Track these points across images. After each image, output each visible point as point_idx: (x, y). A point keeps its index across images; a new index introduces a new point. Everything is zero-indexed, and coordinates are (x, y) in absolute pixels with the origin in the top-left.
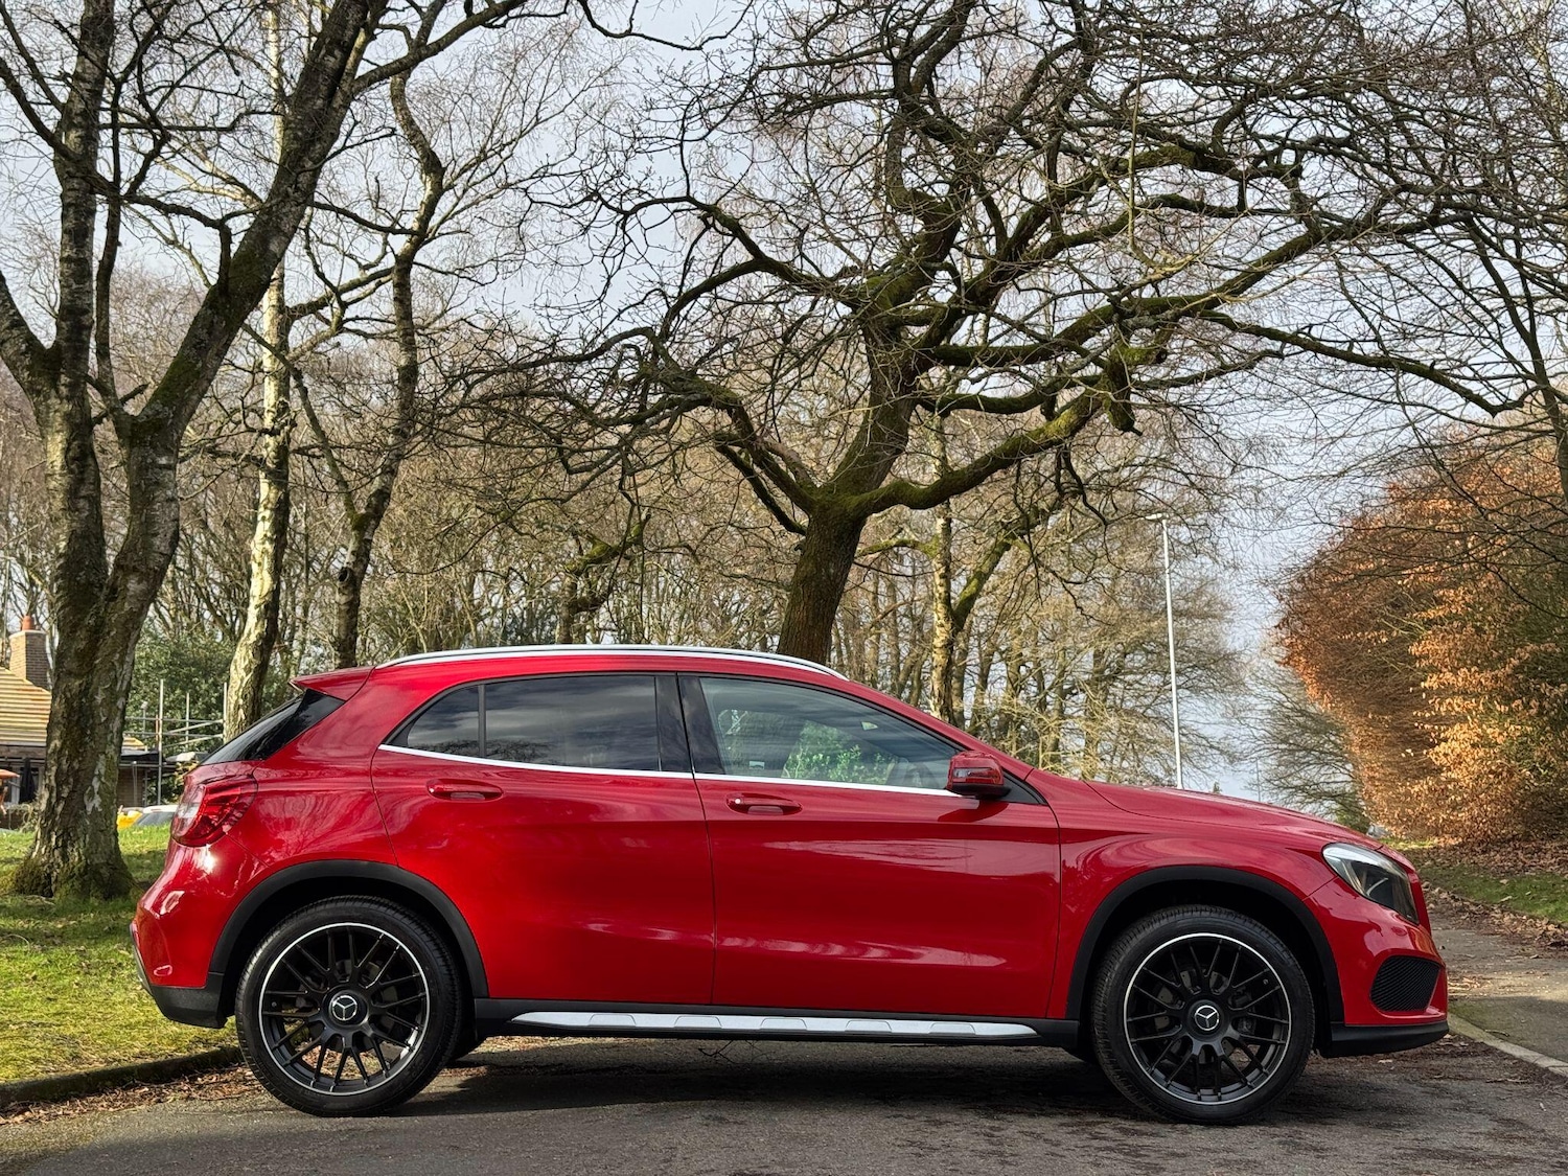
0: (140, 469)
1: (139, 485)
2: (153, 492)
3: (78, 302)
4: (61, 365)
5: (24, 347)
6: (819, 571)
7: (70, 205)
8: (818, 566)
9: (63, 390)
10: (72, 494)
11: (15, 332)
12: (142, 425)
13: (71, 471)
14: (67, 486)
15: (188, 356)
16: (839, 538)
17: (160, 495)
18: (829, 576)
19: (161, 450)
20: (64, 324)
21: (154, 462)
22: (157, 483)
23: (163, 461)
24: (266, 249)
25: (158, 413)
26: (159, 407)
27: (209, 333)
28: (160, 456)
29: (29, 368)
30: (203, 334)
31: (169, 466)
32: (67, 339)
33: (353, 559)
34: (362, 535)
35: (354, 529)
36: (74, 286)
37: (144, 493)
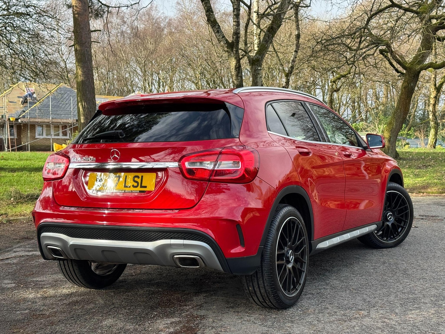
0: (255, 70)
1: (254, 74)
3: (238, 31)
4: (234, 46)
5: (225, 42)
6: (409, 85)
7: (235, 9)
8: (408, 84)
9: (234, 52)
10: (237, 76)
11: (223, 39)
12: (254, 60)
13: (237, 71)
14: (236, 74)
15: (264, 44)
16: (414, 76)
17: (259, 76)
18: (411, 86)
19: (259, 66)
20: (234, 37)
21: (257, 69)
22: (258, 74)
23: (259, 68)
24: (281, 17)
25: (258, 57)
26: (258, 56)
27: (268, 38)
29: (227, 47)
30: (267, 38)
31: (261, 70)
32: (235, 40)
33: (286, 84)
34: (287, 78)
35: (285, 76)
36: (237, 28)
37: (256, 76)
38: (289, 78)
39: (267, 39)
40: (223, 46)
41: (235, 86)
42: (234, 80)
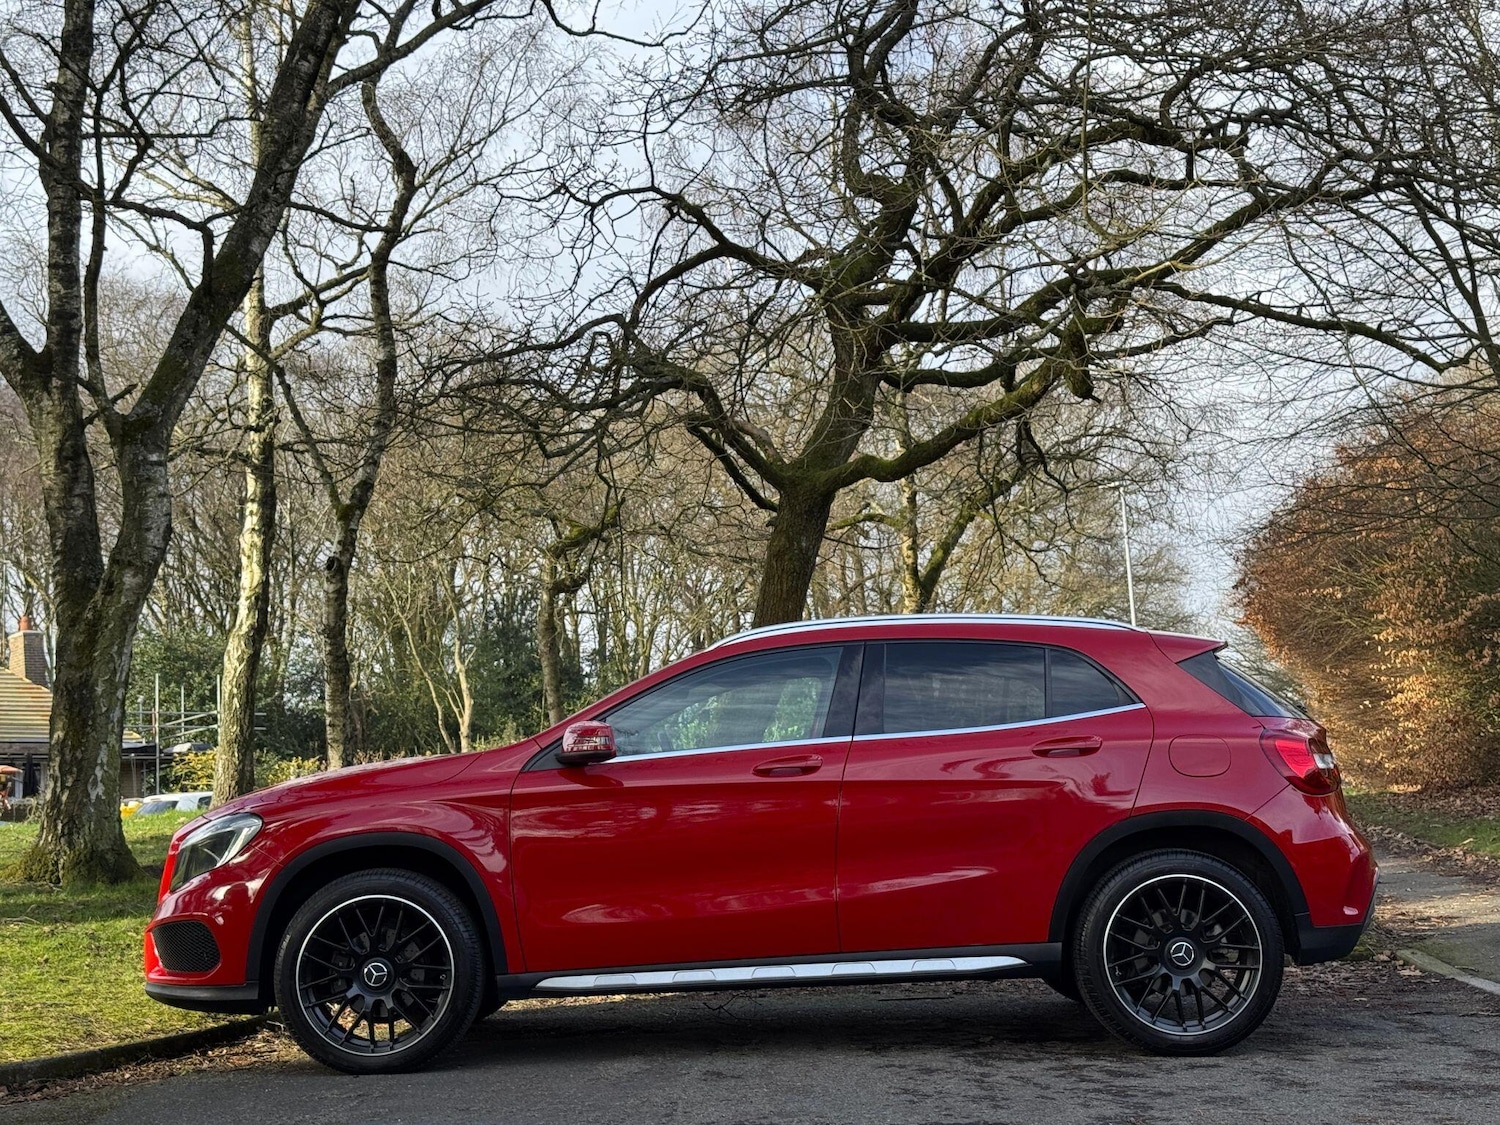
0: (132, 466)
1: (131, 482)
2: (145, 488)
3: (67, 307)
4: (52, 369)
5: (15, 352)
6: (792, 545)
7: (56, 212)
8: (790, 540)
9: (55, 392)
10: (67, 492)
11: (7, 338)
12: (132, 423)
13: (65, 471)
14: (62, 486)
15: (175, 356)
16: (810, 512)
17: (152, 490)
18: (801, 550)
19: (151, 447)
20: (53, 328)
21: (145, 459)
22: (149, 479)
23: (154, 458)
24: (248, 251)
25: (148, 411)
26: (148, 406)
27: (195, 333)
28: (151, 453)
29: (21, 372)
30: (189, 333)
31: (160, 464)
32: (57, 344)
33: (340, 548)
34: (347, 524)
35: (339, 519)
36: (63, 292)
37: (137, 489)
38: (353, 526)
39: (190, 335)
40: (7, 367)
41: (58, 535)
42: (56, 512)
